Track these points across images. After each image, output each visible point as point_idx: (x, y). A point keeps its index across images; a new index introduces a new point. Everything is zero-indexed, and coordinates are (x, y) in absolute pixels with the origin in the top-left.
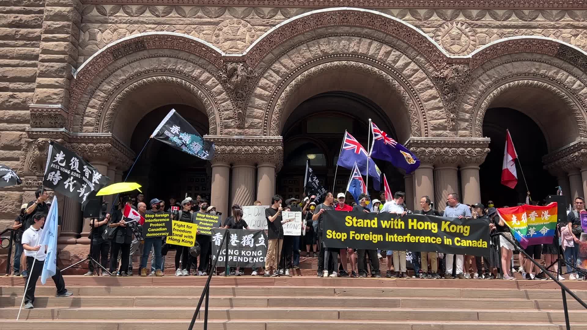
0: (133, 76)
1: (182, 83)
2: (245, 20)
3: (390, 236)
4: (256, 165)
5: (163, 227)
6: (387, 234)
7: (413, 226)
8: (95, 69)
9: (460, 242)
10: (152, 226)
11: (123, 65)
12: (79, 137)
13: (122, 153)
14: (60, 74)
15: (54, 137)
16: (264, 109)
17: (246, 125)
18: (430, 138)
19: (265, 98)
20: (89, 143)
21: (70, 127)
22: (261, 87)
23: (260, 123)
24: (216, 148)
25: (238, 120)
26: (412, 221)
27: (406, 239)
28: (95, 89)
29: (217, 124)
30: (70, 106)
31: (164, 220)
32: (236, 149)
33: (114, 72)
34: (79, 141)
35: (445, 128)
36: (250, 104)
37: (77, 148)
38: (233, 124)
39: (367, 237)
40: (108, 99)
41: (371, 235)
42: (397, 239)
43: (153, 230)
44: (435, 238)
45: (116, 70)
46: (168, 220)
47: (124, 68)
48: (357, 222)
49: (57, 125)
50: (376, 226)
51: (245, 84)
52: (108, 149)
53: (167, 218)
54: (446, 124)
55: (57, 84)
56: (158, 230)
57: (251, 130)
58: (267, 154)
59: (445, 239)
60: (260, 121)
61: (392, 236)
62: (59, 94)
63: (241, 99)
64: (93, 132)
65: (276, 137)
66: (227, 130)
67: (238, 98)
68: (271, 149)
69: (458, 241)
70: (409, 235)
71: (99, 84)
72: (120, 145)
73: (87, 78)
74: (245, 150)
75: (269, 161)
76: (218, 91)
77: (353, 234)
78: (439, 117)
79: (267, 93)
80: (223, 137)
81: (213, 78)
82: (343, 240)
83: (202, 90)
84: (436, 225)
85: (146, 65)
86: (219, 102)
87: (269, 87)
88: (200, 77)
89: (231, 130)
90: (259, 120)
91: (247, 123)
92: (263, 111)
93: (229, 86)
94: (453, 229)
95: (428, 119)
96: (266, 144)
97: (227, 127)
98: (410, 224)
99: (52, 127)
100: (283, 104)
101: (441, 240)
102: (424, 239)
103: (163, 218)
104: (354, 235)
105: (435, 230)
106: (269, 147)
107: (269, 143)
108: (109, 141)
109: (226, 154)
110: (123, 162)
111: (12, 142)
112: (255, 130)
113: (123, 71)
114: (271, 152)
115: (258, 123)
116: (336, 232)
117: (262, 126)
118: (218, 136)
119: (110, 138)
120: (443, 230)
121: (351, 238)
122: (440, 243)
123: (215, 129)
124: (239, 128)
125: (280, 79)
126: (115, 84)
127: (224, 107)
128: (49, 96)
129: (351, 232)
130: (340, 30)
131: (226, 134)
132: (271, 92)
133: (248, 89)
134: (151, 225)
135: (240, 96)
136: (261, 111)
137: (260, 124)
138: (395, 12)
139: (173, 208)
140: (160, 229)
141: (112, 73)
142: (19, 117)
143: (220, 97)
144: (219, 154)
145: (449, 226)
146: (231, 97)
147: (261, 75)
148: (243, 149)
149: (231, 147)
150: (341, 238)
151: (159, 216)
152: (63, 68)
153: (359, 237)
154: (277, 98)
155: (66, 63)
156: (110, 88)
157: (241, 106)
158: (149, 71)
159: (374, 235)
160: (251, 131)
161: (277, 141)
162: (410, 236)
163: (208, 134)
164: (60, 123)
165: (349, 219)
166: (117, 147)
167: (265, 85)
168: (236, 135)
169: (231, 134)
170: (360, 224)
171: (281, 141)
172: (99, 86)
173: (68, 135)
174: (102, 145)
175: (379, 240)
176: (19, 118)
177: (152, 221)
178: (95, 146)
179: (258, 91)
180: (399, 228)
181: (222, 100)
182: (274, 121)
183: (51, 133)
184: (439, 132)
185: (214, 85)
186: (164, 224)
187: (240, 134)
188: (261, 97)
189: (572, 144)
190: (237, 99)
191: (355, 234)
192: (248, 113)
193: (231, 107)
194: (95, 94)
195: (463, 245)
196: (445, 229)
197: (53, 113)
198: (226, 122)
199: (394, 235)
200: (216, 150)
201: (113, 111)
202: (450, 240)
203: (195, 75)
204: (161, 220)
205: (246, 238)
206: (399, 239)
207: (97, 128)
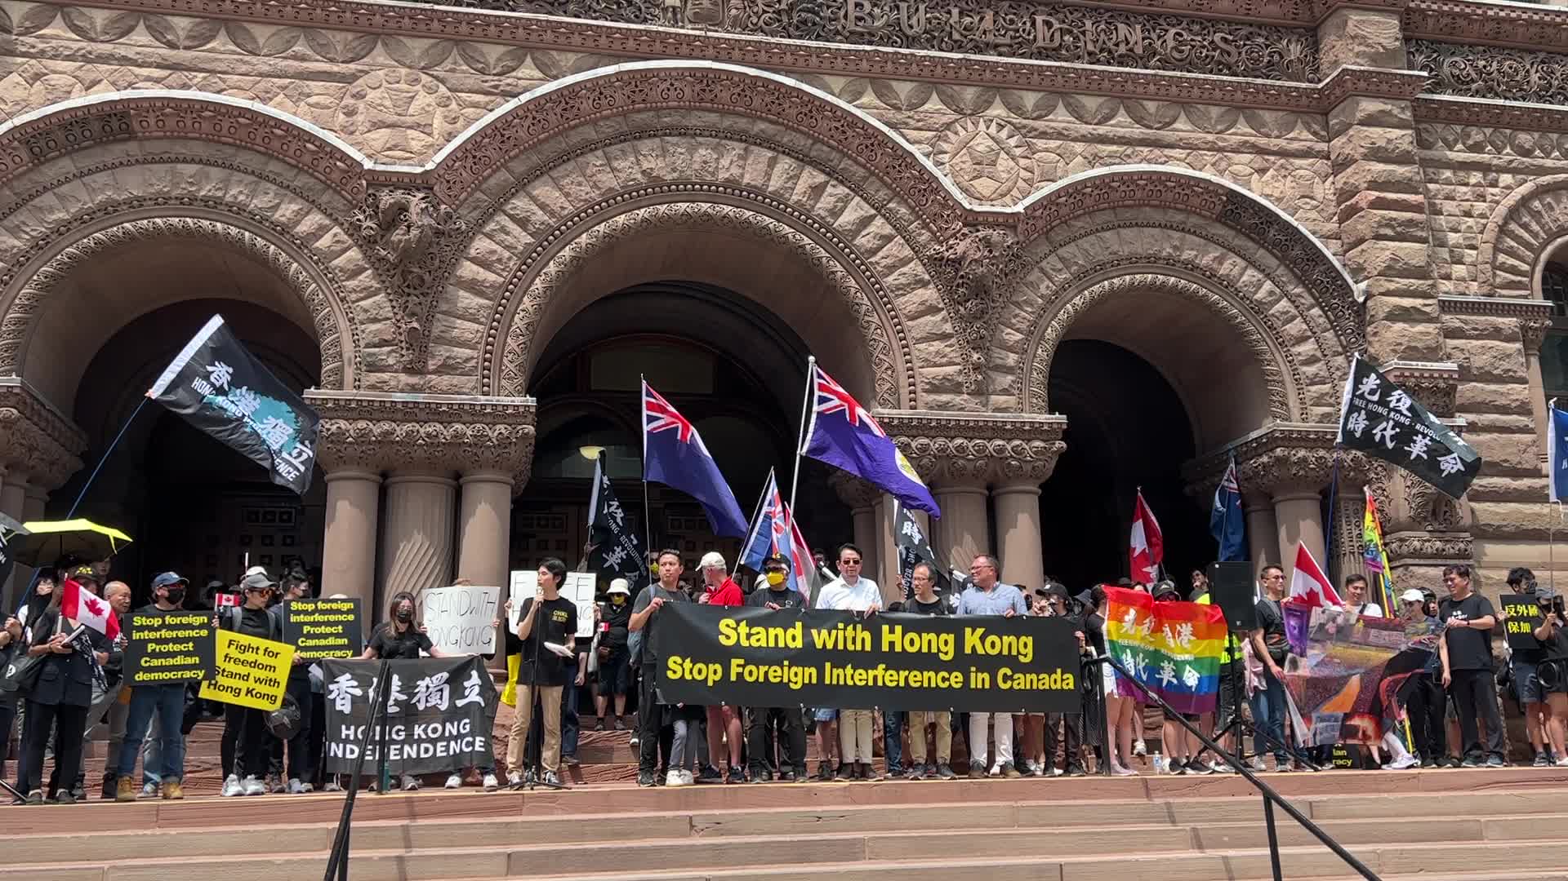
0: (92, 213)
1: (242, 240)
2: (432, 76)
3: (835, 670)
4: (458, 476)
5: (187, 654)
6: (828, 665)
7: (892, 644)
9: (1011, 678)
10: (154, 650)
11: (62, 179)
13: (49, 435)
16: (483, 320)
17: (432, 364)
18: (922, 412)
19: (489, 291)
22: (473, 260)
23: (472, 358)
24: (343, 427)
25: (408, 349)
26: (892, 631)
27: (875, 678)
29: (346, 356)
31: (192, 634)
32: (401, 430)
33: (32, 197)
35: (957, 389)
36: (444, 307)
38: (391, 361)
39: (775, 674)
40: (11, 277)
41: (786, 669)
42: (852, 678)
43: (156, 662)
44: (946, 675)
45: (38, 194)
46: (204, 633)
47: (65, 189)
48: (749, 636)
50: (799, 644)
51: (431, 250)
52: (7, 423)
53: (201, 627)
54: (960, 379)
56: (171, 662)
57: (446, 377)
58: (490, 447)
59: (973, 675)
60: (475, 354)
61: (840, 671)
63: (417, 292)
65: (518, 400)
66: (374, 377)
67: (408, 286)
68: (503, 431)
69: (1006, 678)
70: (884, 666)
72: (44, 413)
74: (429, 435)
75: (495, 465)
76: (351, 267)
77: (738, 666)
78: (944, 360)
79: (492, 277)
80: (365, 395)
81: (337, 229)
82: (710, 683)
83: (302, 261)
84: (951, 638)
85: (134, 184)
86: (354, 296)
87: (499, 260)
88: (298, 223)
89: (385, 376)
90: (468, 352)
91: (433, 357)
92: (481, 328)
93: (383, 253)
94: (993, 645)
95: (917, 364)
96: (489, 419)
97: (373, 367)
98: (886, 637)
100: (539, 309)
101: (961, 678)
102: (919, 678)
103: (189, 627)
104: (740, 670)
105: (946, 653)
106: (498, 427)
107: (498, 415)
108: (13, 400)
109: (370, 443)
110: (52, 463)
112: (456, 380)
113: (61, 198)
114: (504, 442)
115: (467, 360)
116: (694, 662)
117: (476, 367)
118: (348, 393)
119: (16, 391)
120: (968, 650)
121: (733, 678)
122: (959, 686)
123: (339, 371)
124: (409, 371)
125: (529, 239)
126: (33, 234)
127: (366, 311)
129: (735, 662)
130: (695, 120)
131: (373, 387)
132: (505, 274)
133: (437, 262)
134: (150, 647)
135: (417, 282)
136: (476, 326)
137: (473, 363)
138: (838, 83)
139: (220, 599)
140: (179, 660)
141: (25, 201)
143: (356, 282)
144: (350, 443)
145: (983, 639)
146: (387, 284)
147: (477, 228)
148: (422, 431)
149: (386, 426)
150: (706, 678)
153: (755, 674)
154: (521, 293)
156: (17, 243)
157: (418, 309)
158: (141, 200)
159: (794, 669)
160: (445, 381)
161: (522, 410)
162: (886, 670)
163: (318, 386)
165: (728, 626)
166: (35, 419)
167: (487, 256)
168: (402, 391)
169: (386, 388)
170: (758, 640)
171: (533, 410)
175: (807, 681)
177: (152, 635)
179: (468, 270)
180: (859, 648)
181: (361, 292)
182: (510, 356)
184: (945, 398)
185: (338, 247)
186: (191, 644)
187: (414, 389)
188: (474, 287)
189: (1254, 435)
190: (406, 290)
191: (743, 666)
192: (436, 332)
193: (387, 311)
195: (1016, 687)
196: (974, 648)
198: (370, 355)
199: (844, 668)
200: (341, 433)
201: (26, 312)
202: (986, 676)
203: (283, 219)
204: (181, 634)
205: (428, 687)
206: (857, 677)
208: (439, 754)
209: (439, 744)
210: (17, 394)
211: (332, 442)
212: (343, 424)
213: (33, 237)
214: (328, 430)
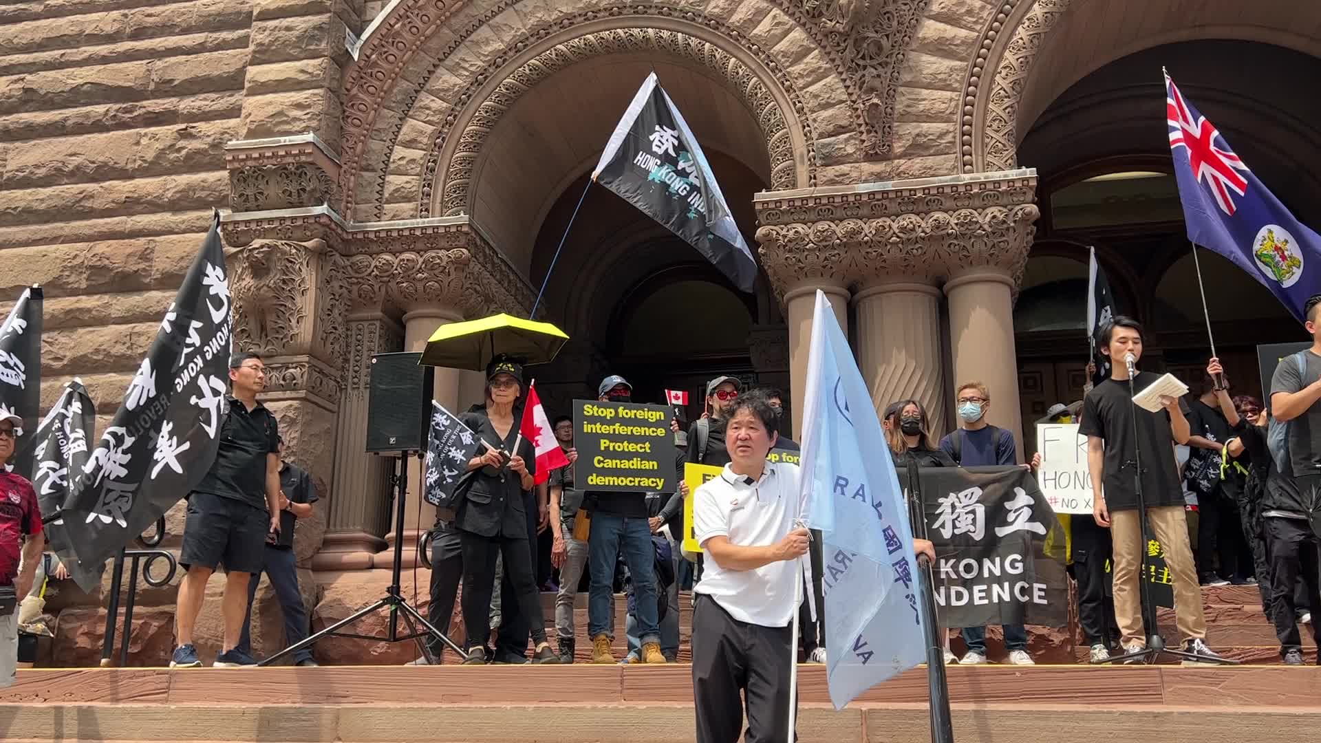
0: (525, 40)
1: (674, 42)
4: (940, 284)
5: (644, 457)
8: (414, 30)
10: (607, 448)
11: (495, 9)
12: (372, 236)
14: (312, 47)
15: (298, 234)
16: (956, 85)
17: (898, 148)
19: (960, 50)
20: (401, 253)
21: (348, 208)
22: (937, 18)
23: (948, 132)
24: (800, 229)
25: (869, 132)
28: (417, 91)
29: (797, 154)
30: (345, 145)
31: (650, 432)
32: (869, 228)
33: (469, 33)
34: (375, 248)
36: (906, 77)
37: (369, 271)
38: (850, 150)
40: (455, 117)
43: (610, 464)
45: (476, 28)
46: (661, 432)
47: (498, 19)
49: (305, 196)
51: (887, 9)
52: (460, 264)
53: (658, 424)
55: (302, 77)
56: (626, 464)
57: (918, 160)
58: (981, 236)
60: (950, 127)
62: (309, 106)
63: (875, 63)
64: (413, 217)
65: (1013, 174)
66: (831, 172)
67: (863, 58)
68: (998, 214)
71: (426, 74)
72: (496, 260)
73: (391, 58)
74: (903, 229)
75: (990, 260)
76: (795, 49)
80: (822, 190)
81: (776, 11)
83: (741, 56)
86: (801, 82)
87: (970, 12)
88: (732, 12)
89: (845, 168)
90: (943, 126)
91: (900, 137)
92: (954, 95)
93: (830, 24)
96: (977, 203)
97: (830, 160)
99: (291, 205)
100: (1025, 63)
103: (644, 423)
106: (989, 211)
107: (988, 194)
108: (463, 240)
109: (833, 248)
111: (183, 264)
112: (930, 161)
113: (497, 29)
114: (999, 228)
115: (941, 136)
117: (953, 143)
118: (803, 190)
119: (465, 229)
123: (790, 172)
124: (872, 157)
126: (473, 69)
127: (816, 96)
128: (281, 113)
131: (832, 182)
132: (978, 27)
133: (895, 23)
134: (604, 444)
135: (873, 49)
136: (948, 94)
137: (949, 138)
140: (635, 464)
141: (463, 38)
142: (203, 189)
143: (802, 66)
144: (811, 250)
146: (838, 62)
148: (895, 226)
149: (851, 225)
151: (631, 414)
152: (319, 28)
154: (999, 49)
155: (329, 15)
156: (459, 81)
157: (877, 83)
158: (571, 17)
160: (917, 163)
161: (1018, 184)
163: (769, 189)
164: (314, 190)
166: (488, 265)
167: (954, 9)
168: (866, 181)
169: (847, 181)
171: (1034, 183)
172: (426, 80)
173: (339, 231)
174: (442, 253)
176: (203, 194)
177: (605, 429)
178: (421, 260)
179: (931, 29)
181: (808, 75)
182: (995, 125)
183: (288, 222)
185: (778, 31)
186: (647, 445)
187: (880, 177)
188: (941, 48)
190: (861, 62)
192: (899, 107)
193: (841, 94)
194: (417, 104)
197: (290, 160)
198: (824, 146)
200: (799, 238)
201: (470, 150)
203: (716, 10)
204: (638, 431)
205: (953, 507)
207: (426, 204)
208: (977, 602)
209: (976, 588)
210: (467, 234)
211: (790, 251)
212: (800, 227)
213: (472, 73)
214: (785, 236)
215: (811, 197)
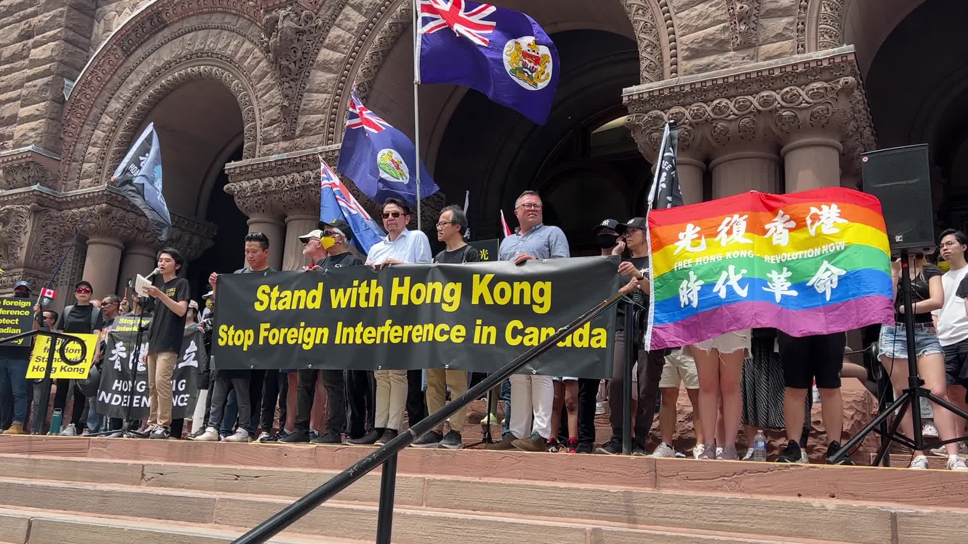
0: (149, 78)
1: (211, 73)
3: (345, 329)
6: (340, 324)
7: (400, 297)
8: (99, 79)
9: (522, 333)
11: (138, 62)
12: (69, 199)
14: (43, 96)
15: (24, 201)
16: (330, 90)
17: (298, 131)
18: (682, 79)
19: (334, 67)
20: (80, 208)
22: (327, 47)
23: (322, 120)
24: (244, 185)
25: (284, 123)
26: (401, 284)
27: (383, 335)
28: (101, 114)
29: (258, 137)
30: (63, 148)
32: (274, 183)
33: (126, 77)
34: (70, 206)
35: (720, 47)
36: (309, 87)
37: (68, 218)
38: (275, 134)
39: (293, 335)
40: (115, 127)
41: (301, 330)
42: (361, 337)
44: (446, 327)
45: (129, 74)
47: (139, 67)
49: (30, 180)
50: (317, 305)
52: (106, 213)
54: (726, 36)
55: (37, 113)
57: (305, 138)
59: (478, 329)
60: (324, 116)
61: (351, 330)
62: (37, 129)
63: (288, 79)
64: (90, 186)
66: (266, 148)
67: (283, 76)
69: (516, 332)
71: (106, 103)
73: (88, 96)
74: (289, 182)
76: (261, 73)
77: (265, 330)
78: (707, 22)
80: (261, 159)
81: (255, 50)
82: (245, 348)
83: (239, 78)
84: (458, 287)
85: (166, 54)
86: (260, 93)
87: (343, 42)
88: (237, 53)
89: (272, 145)
90: (320, 116)
91: (300, 125)
92: (328, 96)
93: (271, 57)
94: (502, 293)
95: (679, 33)
97: (267, 141)
98: (396, 290)
99: (25, 185)
100: (367, 72)
101: (463, 332)
104: (267, 334)
105: (451, 304)
109: (259, 195)
112: (310, 139)
113: (137, 74)
115: (318, 122)
116: (236, 329)
117: (323, 127)
118: (254, 160)
120: (475, 301)
121: (261, 342)
122: (461, 340)
123: (252, 148)
124: (285, 138)
125: (363, 19)
126: (124, 98)
127: (266, 102)
128: (24, 135)
129: (262, 327)
131: (265, 155)
132: (346, 51)
133: (299, 54)
135: (285, 71)
136: (325, 96)
137: (321, 124)
141: (124, 80)
143: (263, 83)
144: (249, 196)
145: (491, 286)
146: (277, 79)
147: (332, 20)
148: (286, 180)
149: (267, 181)
150: (243, 344)
152: (47, 84)
153: (277, 336)
155: (52, 76)
156: (119, 106)
157: (288, 92)
158: (169, 63)
159: (309, 330)
160: (305, 140)
162: (392, 326)
164: (34, 176)
165: (263, 292)
167: (336, 41)
168: (277, 153)
169: (270, 154)
172: (106, 106)
173: (51, 198)
174: (96, 207)
175: (318, 342)
178: (88, 211)
179: (323, 55)
180: (372, 304)
181: (263, 89)
183: (23, 195)
184: (705, 61)
185: (255, 62)
187: (285, 150)
188: (326, 67)
190: (282, 80)
192: (302, 106)
193: (277, 99)
194: (101, 121)
195: (527, 343)
196: (481, 297)
197: (23, 161)
198: (266, 132)
199: (355, 327)
200: (243, 190)
201: (119, 146)
202: (493, 330)
203: (230, 52)
206: (366, 335)
207: (98, 179)
210: (108, 195)
211: (239, 198)
212: (244, 183)
213: (124, 100)
215: (249, 165)
